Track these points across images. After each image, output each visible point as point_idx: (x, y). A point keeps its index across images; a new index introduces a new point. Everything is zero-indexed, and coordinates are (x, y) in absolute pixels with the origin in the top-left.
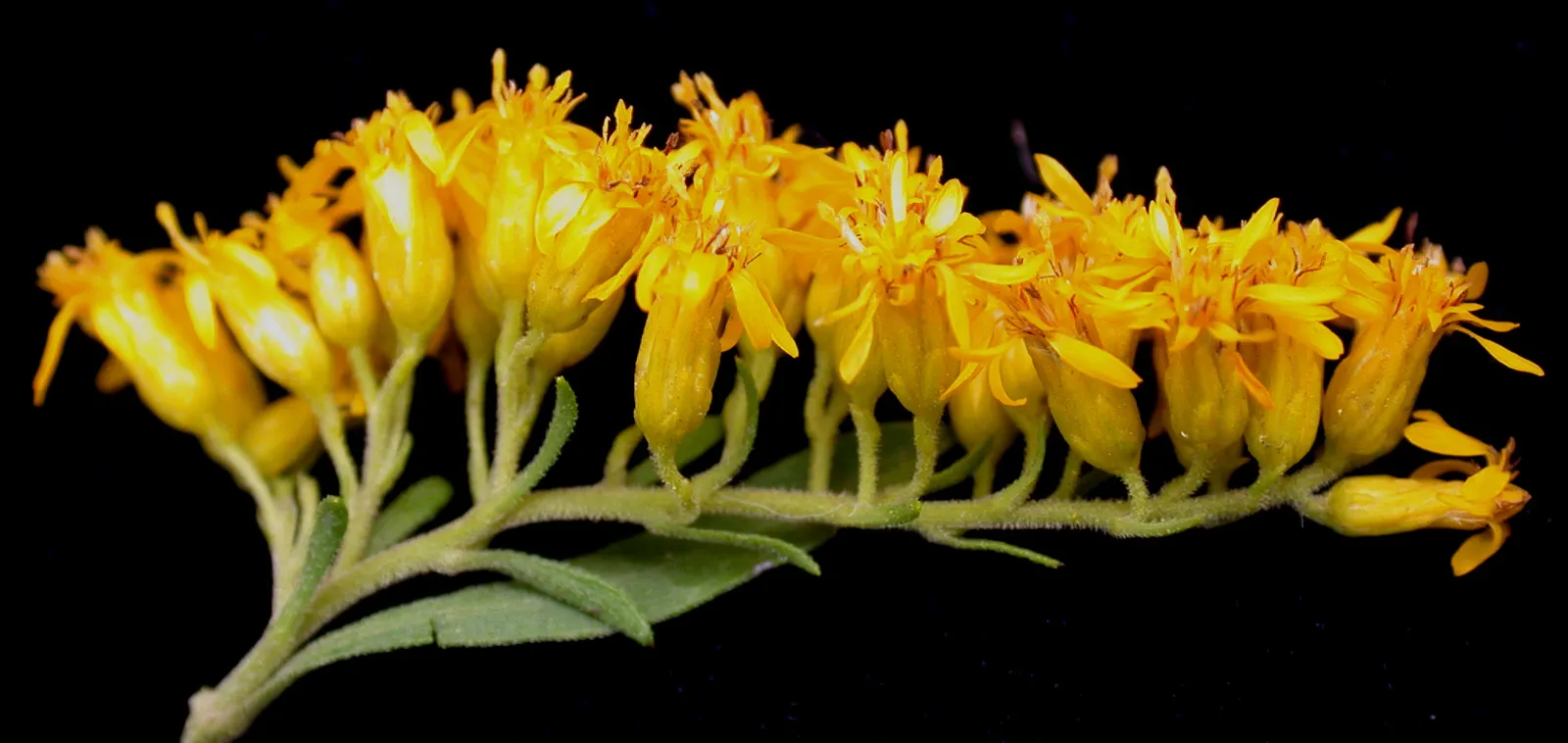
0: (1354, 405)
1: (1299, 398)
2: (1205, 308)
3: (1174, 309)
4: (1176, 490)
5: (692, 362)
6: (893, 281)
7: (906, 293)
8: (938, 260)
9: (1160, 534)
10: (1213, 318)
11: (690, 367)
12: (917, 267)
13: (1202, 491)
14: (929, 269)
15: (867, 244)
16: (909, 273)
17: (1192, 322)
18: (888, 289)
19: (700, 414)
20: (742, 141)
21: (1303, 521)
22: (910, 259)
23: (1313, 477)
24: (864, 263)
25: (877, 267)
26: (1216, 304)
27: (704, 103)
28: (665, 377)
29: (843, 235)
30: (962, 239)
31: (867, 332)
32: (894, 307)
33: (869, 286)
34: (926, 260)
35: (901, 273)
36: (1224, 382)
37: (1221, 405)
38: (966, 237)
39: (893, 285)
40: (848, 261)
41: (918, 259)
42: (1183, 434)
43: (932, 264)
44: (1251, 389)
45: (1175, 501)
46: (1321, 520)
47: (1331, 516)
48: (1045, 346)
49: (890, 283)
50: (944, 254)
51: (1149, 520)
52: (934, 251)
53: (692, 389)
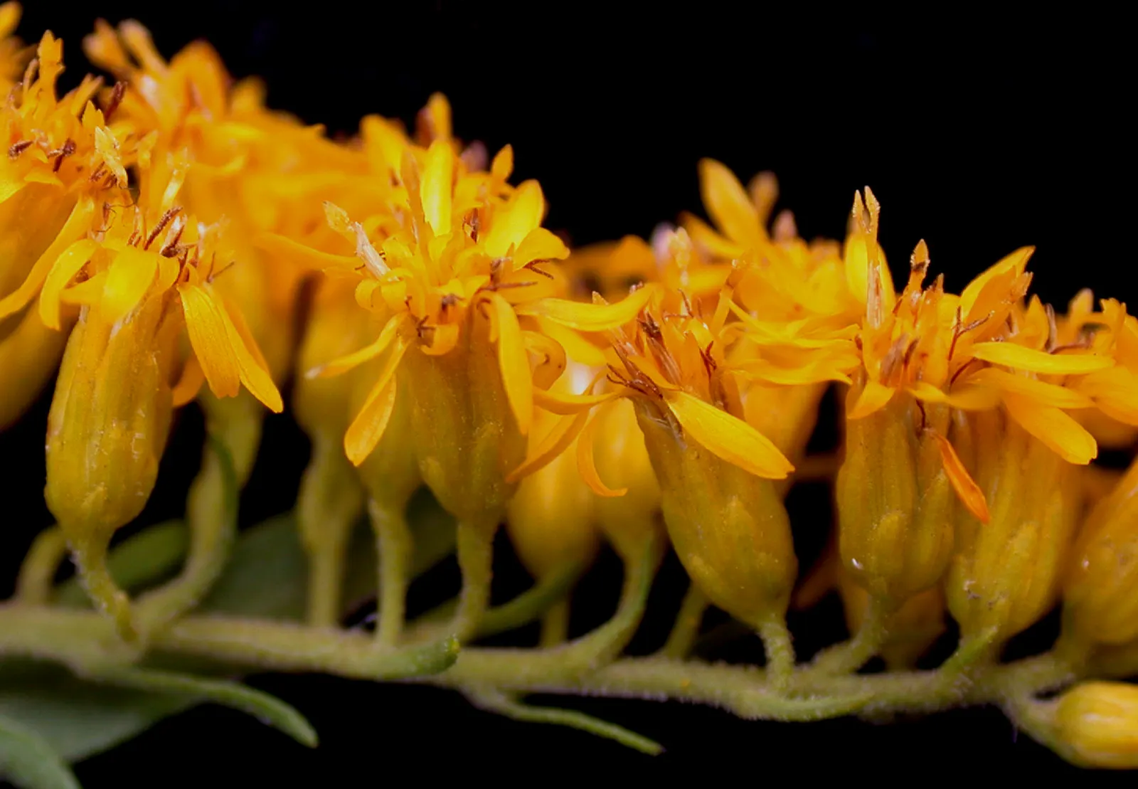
0: (1107, 555)
1: (1027, 533)
2: (906, 361)
3: (860, 357)
4: (834, 660)
5: (126, 415)
6: (426, 318)
7: (445, 337)
8: (495, 290)
9: (805, 717)
10: (917, 378)
11: (124, 425)
12: (461, 299)
13: (873, 666)
14: (480, 305)
15: (393, 263)
16: (450, 308)
17: (885, 380)
18: (420, 331)
19: (140, 494)
20: (193, 119)
21: (1016, 735)
22: (453, 288)
23: (1040, 670)
24: (384, 290)
25: (406, 298)
26: (924, 355)
27: (134, 61)
28: (87, 436)
29: (359, 249)
30: (531, 263)
31: (386, 391)
32: (428, 358)
33: (393, 324)
34: (475, 290)
35: (437, 308)
36: (921, 486)
37: (914, 521)
38: (537, 261)
39: (425, 325)
40: (364, 290)
41: (463, 289)
42: (854, 561)
43: (484, 294)
44: (960, 490)
45: (832, 675)
46: (1042, 735)
47: (1058, 732)
48: (662, 413)
49: (423, 322)
50: (505, 280)
51: (792, 696)
52: (488, 278)
53: (128, 453)
